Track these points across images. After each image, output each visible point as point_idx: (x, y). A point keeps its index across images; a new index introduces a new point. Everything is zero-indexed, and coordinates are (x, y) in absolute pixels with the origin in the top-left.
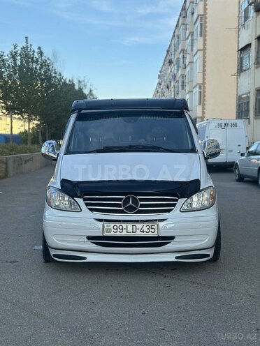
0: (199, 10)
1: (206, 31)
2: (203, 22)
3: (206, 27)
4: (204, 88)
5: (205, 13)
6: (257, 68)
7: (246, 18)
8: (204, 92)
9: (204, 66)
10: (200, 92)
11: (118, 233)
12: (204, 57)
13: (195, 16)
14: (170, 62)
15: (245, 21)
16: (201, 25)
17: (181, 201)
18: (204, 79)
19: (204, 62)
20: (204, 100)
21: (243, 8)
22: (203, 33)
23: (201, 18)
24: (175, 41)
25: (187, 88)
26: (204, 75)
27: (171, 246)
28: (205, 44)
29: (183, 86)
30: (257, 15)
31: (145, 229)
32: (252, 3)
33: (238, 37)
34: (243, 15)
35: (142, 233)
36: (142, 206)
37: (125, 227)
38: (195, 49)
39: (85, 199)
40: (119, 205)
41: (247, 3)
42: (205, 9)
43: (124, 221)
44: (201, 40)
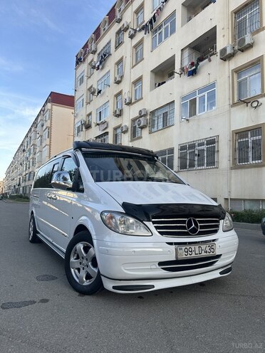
0: (47, 124)
1: (51, 136)
3: (51, 133)
5: (51, 127)
9: (50, 154)
11: (189, 256)
12: (50, 149)
13: (44, 127)
14: (24, 151)
15: (78, 132)
16: (49, 132)
17: (221, 222)
19: (50, 152)
21: (77, 126)
22: (49, 136)
23: (49, 129)
24: (28, 139)
25: (37, 166)
28: (50, 142)
29: (33, 163)
30: (86, 131)
31: (208, 249)
32: (83, 124)
34: (77, 130)
35: (205, 254)
36: (201, 227)
37: (193, 249)
38: (44, 145)
39: (154, 223)
40: (184, 228)
41: (80, 124)
42: (51, 124)
43: (190, 243)
44: (48, 140)
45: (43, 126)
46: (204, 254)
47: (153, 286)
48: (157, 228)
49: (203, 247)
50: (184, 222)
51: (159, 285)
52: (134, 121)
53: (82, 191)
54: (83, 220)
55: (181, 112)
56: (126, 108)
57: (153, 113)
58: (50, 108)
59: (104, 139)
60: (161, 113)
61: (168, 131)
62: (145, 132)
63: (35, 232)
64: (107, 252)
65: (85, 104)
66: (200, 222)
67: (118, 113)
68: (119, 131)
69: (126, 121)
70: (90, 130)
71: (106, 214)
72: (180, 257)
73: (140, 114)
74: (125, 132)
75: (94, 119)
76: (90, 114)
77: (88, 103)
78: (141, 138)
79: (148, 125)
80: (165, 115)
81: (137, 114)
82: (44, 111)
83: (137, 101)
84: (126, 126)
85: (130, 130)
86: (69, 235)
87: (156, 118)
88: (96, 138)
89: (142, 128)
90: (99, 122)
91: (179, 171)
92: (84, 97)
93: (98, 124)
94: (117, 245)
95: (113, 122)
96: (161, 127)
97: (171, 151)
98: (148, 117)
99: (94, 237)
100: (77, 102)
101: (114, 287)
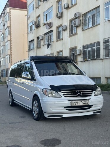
0: (8, 24)
1: (11, 33)
2: (10, 29)
3: (11, 31)
4: (11, 56)
5: (10, 26)
6: (37, 49)
7: (31, 29)
8: (11, 58)
9: (11, 47)
10: (10, 58)
11: (76, 105)
12: (11, 44)
13: (6, 27)
15: (31, 31)
16: (9, 30)
17: (94, 92)
18: (11, 52)
19: (11, 45)
20: (11, 61)
21: (30, 26)
22: (10, 33)
23: (9, 28)
26: (11, 51)
27: (92, 109)
28: (11, 38)
30: (36, 29)
31: (85, 102)
32: (34, 24)
33: (28, 37)
34: (30, 28)
36: (83, 94)
37: (78, 102)
38: (6, 40)
39: (62, 92)
40: (75, 94)
41: (32, 24)
42: (10, 24)
43: (77, 100)
44: (9, 36)
45: (4, 25)
46: (83, 104)
47: (63, 116)
48: (63, 94)
49: (83, 101)
50: (75, 92)
51: (65, 116)
52: (71, 21)
53: (35, 80)
54: (36, 92)
55: (105, 14)
56: (65, 12)
57: (85, 15)
58: (8, 11)
59: (50, 36)
60: (90, 15)
61: (96, 29)
62: (79, 30)
63: (13, 100)
64: (45, 104)
65: (35, 8)
66: (82, 92)
67: (59, 15)
68: (61, 29)
69: (65, 22)
70: (40, 29)
71: (44, 90)
72: (72, 105)
73: (75, 16)
74: (65, 30)
75: (42, 21)
76: (39, 16)
77: (37, 8)
78: (76, 34)
79: (82, 24)
80: (93, 16)
81: (73, 17)
82: (4, 14)
83: (73, 6)
84: (65, 25)
85: (68, 28)
86: (30, 99)
87: (87, 19)
88: (44, 34)
89: (77, 27)
90: (45, 22)
91: (104, 59)
92: (34, 3)
93: (45, 24)
94: (48, 101)
95: (56, 23)
96: (91, 26)
97: (98, 44)
98: (81, 18)
99: (40, 98)
100: (29, 7)
101: (48, 116)
